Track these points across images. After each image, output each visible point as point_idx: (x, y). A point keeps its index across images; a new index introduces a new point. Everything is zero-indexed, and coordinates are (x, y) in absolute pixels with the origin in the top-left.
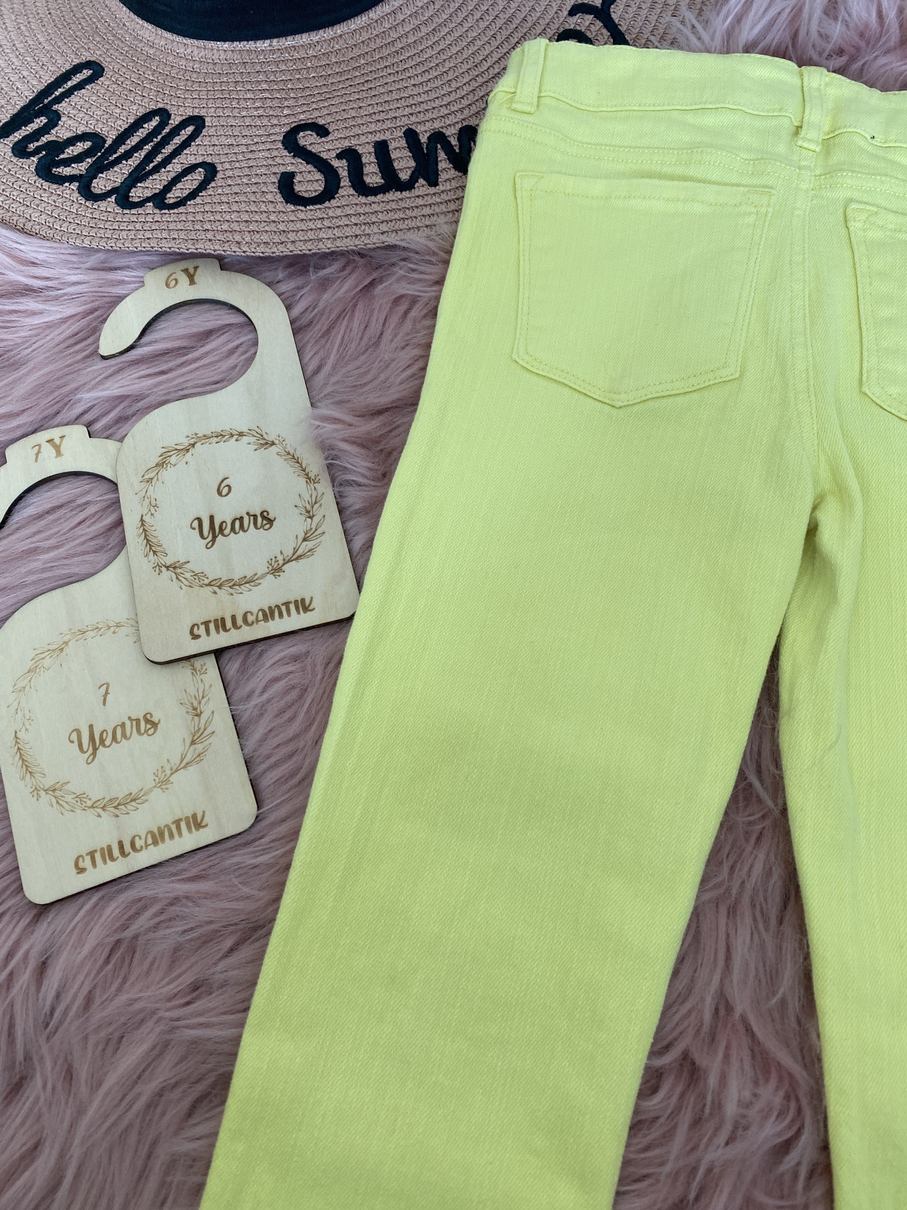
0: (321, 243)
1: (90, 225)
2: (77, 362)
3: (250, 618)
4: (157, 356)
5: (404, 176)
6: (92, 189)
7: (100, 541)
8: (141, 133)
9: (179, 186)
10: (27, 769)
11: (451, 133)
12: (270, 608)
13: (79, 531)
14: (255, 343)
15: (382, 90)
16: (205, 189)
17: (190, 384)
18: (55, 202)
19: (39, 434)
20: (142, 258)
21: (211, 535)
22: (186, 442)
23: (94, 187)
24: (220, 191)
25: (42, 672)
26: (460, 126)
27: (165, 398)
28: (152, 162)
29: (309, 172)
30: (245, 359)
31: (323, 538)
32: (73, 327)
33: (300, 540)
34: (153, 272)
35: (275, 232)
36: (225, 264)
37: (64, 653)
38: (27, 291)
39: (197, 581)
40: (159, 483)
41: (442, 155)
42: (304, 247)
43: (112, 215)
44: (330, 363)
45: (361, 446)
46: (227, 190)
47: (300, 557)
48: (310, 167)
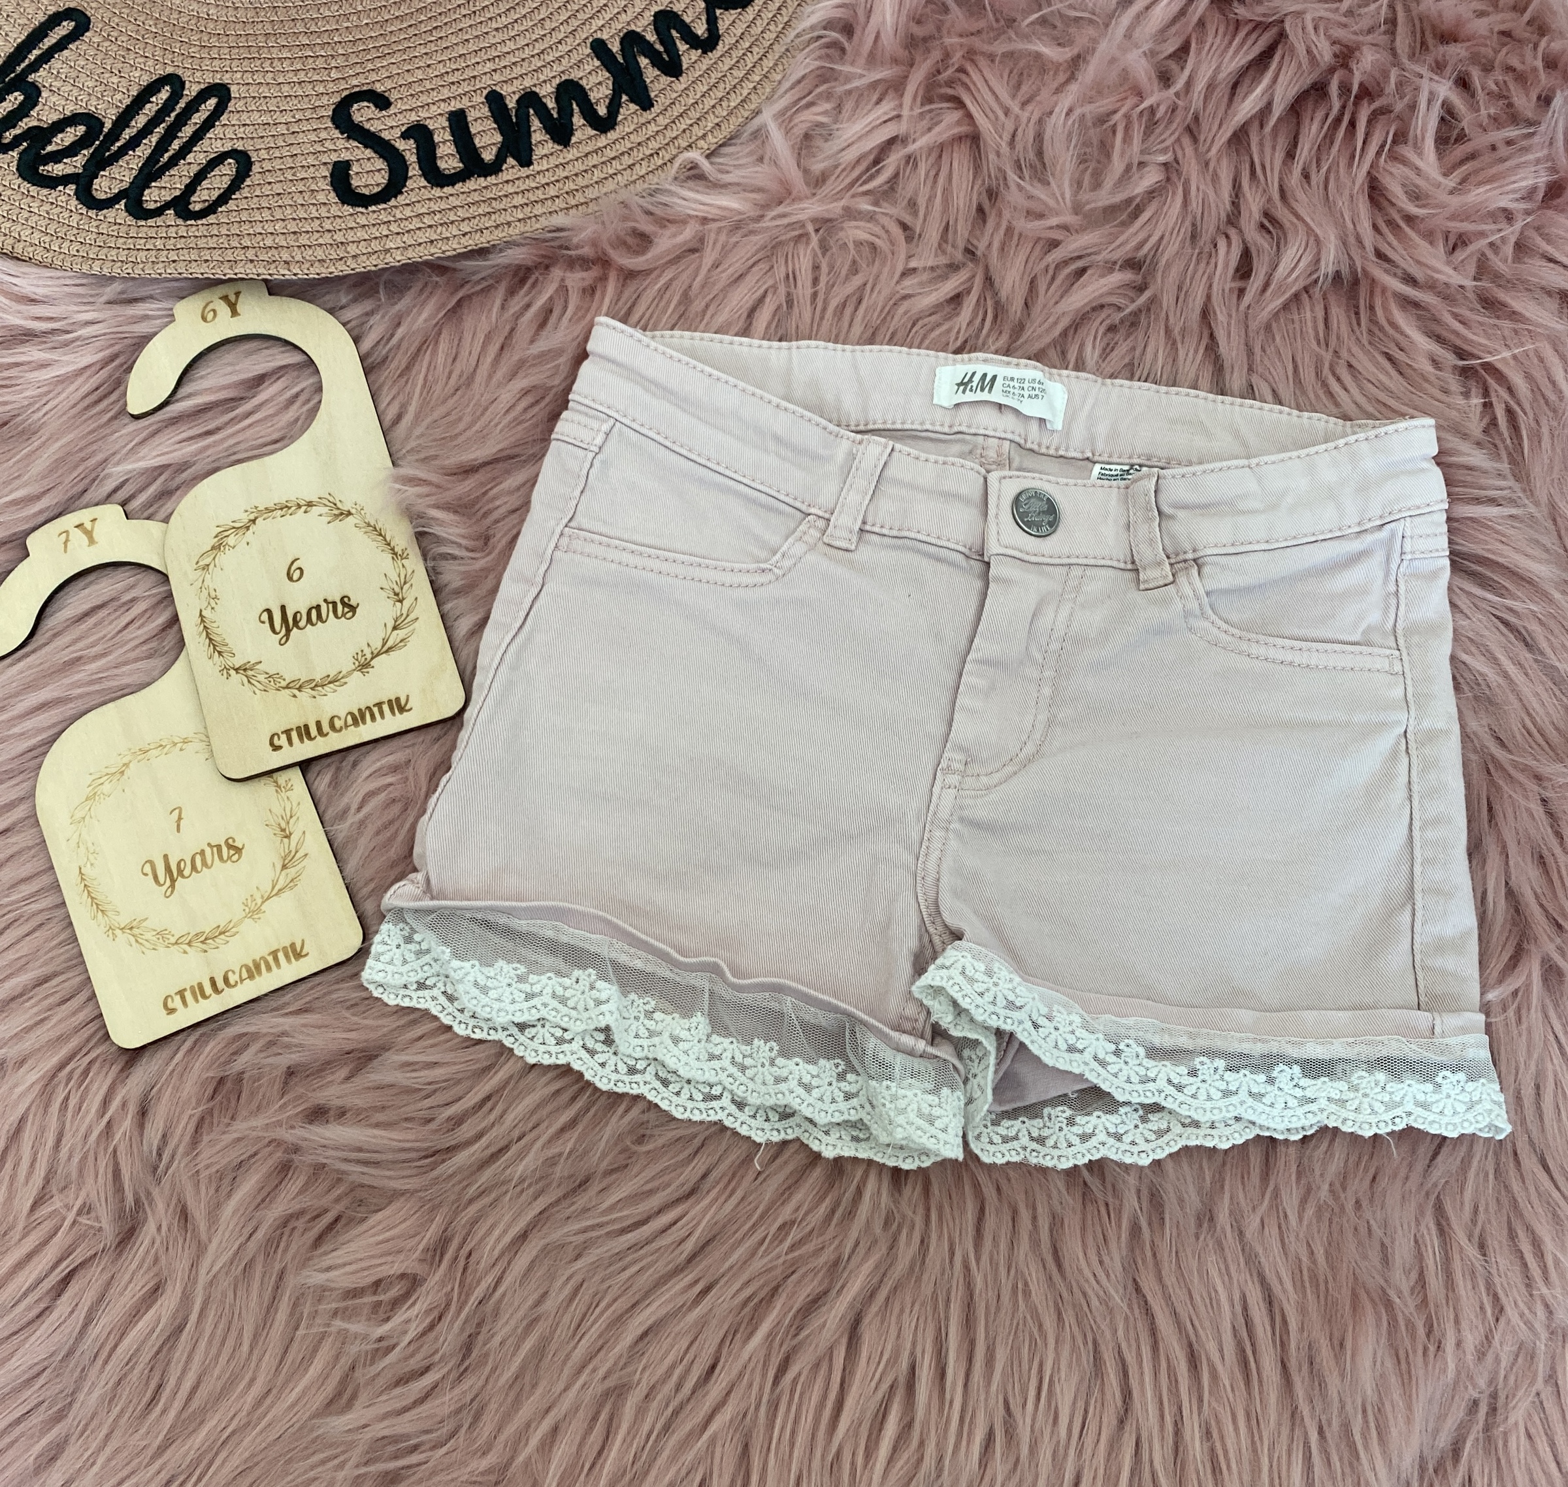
0: (389, 255)
1: (98, 243)
2: (101, 427)
3: (338, 724)
4: (201, 411)
6: (94, 193)
7: (153, 644)
8: (150, 110)
9: (205, 184)
10: (98, 908)
11: (547, 92)
12: (360, 710)
13: (126, 634)
14: (319, 389)
15: (454, 40)
16: (239, 188)
17: (243, 446)
18: (48, 213)
19: (64, 519)
20: (168, 286)
21: (284, 629)
22: (245, 518)
23: (97, 190)
24: (258, 192)
25: (102, 799)
26: (557, 81)
27: (213, 466)
28: (168, 150)
29: (369, 159)
30: (308, 410)
31: (416, 624)
32: (91, 381)
33: (390, 628)
34: (184, 302)
35: (331, 244)
36: (274, 288)
37: (125, 777)
38: (28, 336)
39: (272, 684)
40: (217, 570)
41: (536, 124)
42: (368, 263)
43: (123, 229)
44: (412, 409)
45: (456, 512)
46: (267, 190)
47: (390, 649)
48: (369, 153)
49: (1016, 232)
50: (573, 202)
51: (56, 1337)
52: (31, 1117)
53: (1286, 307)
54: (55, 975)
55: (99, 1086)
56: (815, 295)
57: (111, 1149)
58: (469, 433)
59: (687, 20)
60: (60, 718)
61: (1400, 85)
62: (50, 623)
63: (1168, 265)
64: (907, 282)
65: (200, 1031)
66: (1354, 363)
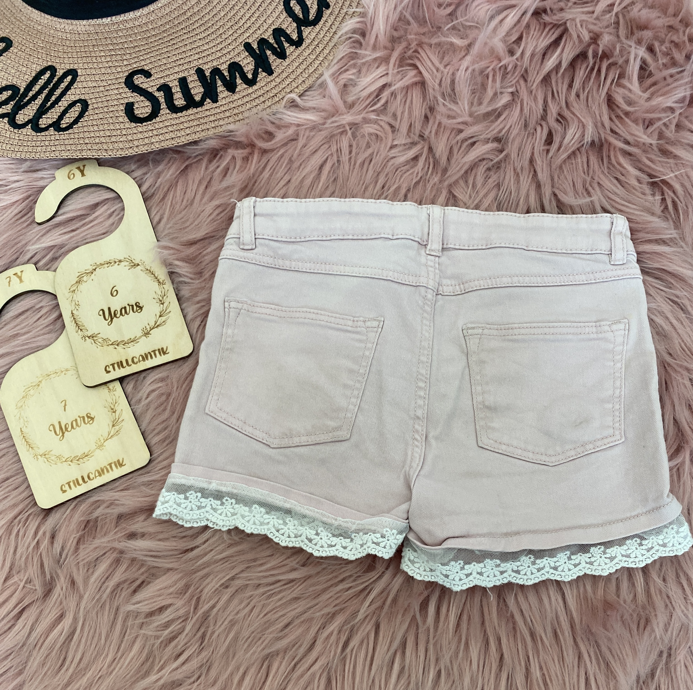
1: (19, 144)
2: (23, 229)
3: (136, 360)
4: (69, 221)
6: (16, 121)
7: (51, 327)
8: (41, 82)
9: (67, 115)
10: (30, 446)
11: (224, 68)
12: (145, 354)
13: (38, 323)
14: (123, 209)
15: (180, 45)
16: (83, 116)
17: (89, 236)
19: (8, 271)
20: (52, 163)
21: (110, 318)
22: (91, 268)
23: (18, 120)
24: (91, 118)
25: (30, 397)
26: (229, 63)
27: (76, 245)
28: (50, 101)
29: (142, 101)
30: (118, 219)
31: (170, 314)
32: (18, 208)
33: (158, 316)
34: (59, 170)
36: (101, 163)
37: (40, 387)
39: (105, 343)
40: (79, 292)
41: (219, 83)
43: (30, 137)
44: (166, 216)
45: (186, 262)
46: (96, 117)
47: (158, 326)
48: (142, 98)
49: (443, 126)
50: (238, 119)
51: (18, 637)
53: (569, 157)
54: (11, 477)
55: (33, 526)
56: (350, 158)
57: (39, 553)
58: (193, 226)
59: (288, 32)
60: (10, 361)
61: (621, 51)
62: (4, 318)
63: (514, 140)
64: (393, 151)
65: (78, 500)
66: (601, 182)
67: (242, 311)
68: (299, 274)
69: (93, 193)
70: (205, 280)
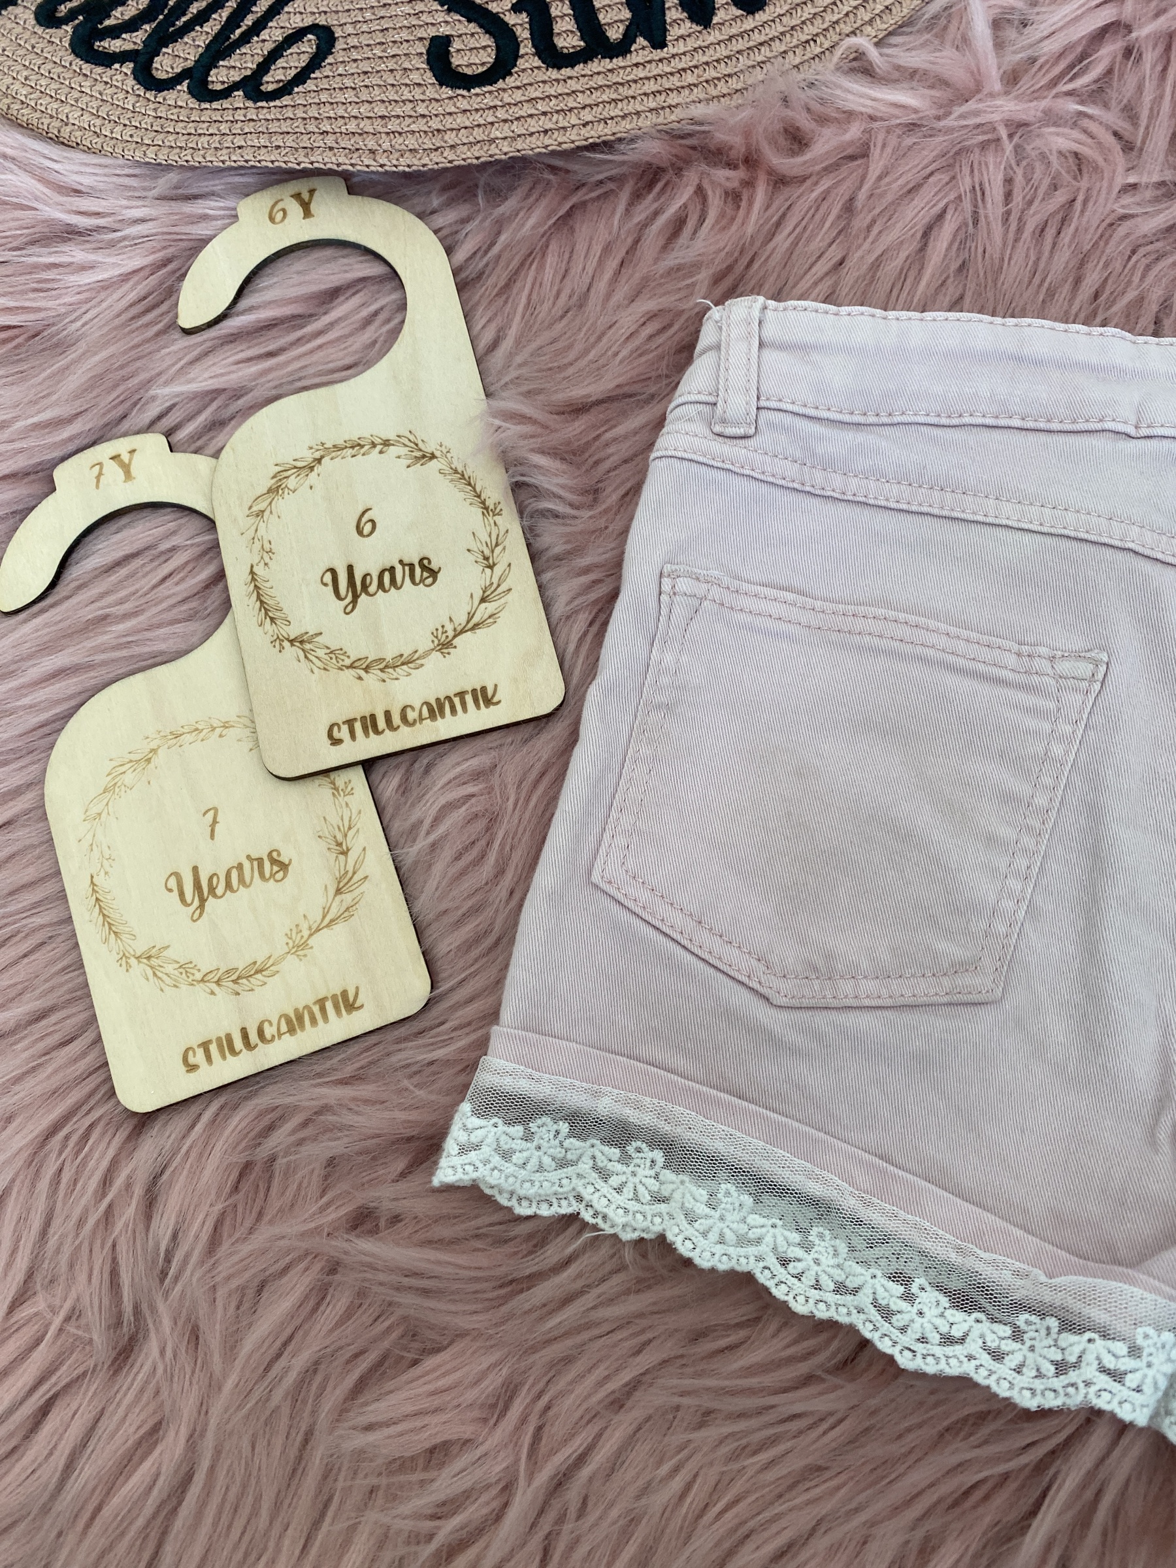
0: (494, 146)
1: (155, 128)
2: (148, 341)
3: (411, 715)
4: (263, 328)
5: (615, 34)
6: (154, 72)
7: (193, 604)
9: (281, 62)
10: (110, 928)
12: (438, 700)
13: (163, 591)
14: (403, 306)
16: (319, 67)
17: (311, 371)
18: (101, 94)
19: (98, 449)
20: (233, 177)
21: (350, 594)
22: (309, 456)
23: (157, 69)
24: (341, 70)
25: (122, 793)
27: (274, 392)
28: (239, 27)
29: (472, 35)
30: (388, 332)
31: (509, 597)
32: (140, 287)
33: (476, 601)
34: (249, 200)
35: (425, 132)
36: (356, 185)
37: (152, 765)
38: (70, 234)
39: (334, 661)
40: (274, 518)
42: (469, 154)
43: (184, 112)
44: (512, 332)
45: (563, 459)
46: (352, 68)
47: (476, 626)
48: (473, 27)
50: (714, 93)
52: (15, 1190)
54: (52, 1010)
55: (101, 1152)
56: (1008, 213)
57: (109, 1243)
58: (583, 363)
60: (79, 688)
62: (75, 572)
64: (1127, 200)
67: (706, 603)
68: (867, 512)
69: (328, 261)
70: (606, 511)
